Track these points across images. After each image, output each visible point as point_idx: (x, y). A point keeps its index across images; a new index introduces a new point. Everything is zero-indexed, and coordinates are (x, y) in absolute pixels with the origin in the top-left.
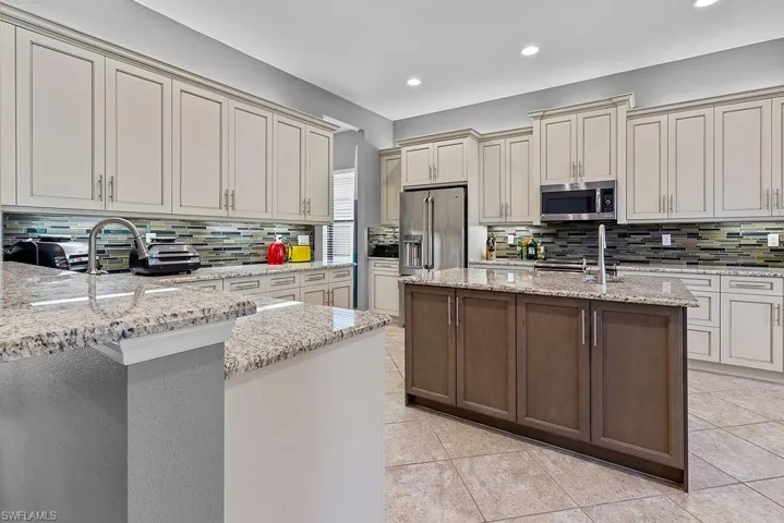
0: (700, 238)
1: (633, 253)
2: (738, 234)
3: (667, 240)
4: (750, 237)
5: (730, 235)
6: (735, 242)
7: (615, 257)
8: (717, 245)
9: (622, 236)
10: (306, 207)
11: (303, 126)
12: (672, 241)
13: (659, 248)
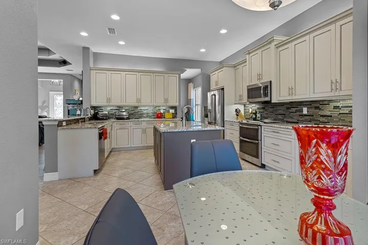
0: (320, 109)
1: (292, 118)
2: (339, 107)
3: (305, 111)
4: (345, 109)
5: (335, 107)
6: (337, 112)
7: (285, 119)
8: (328, 113)
9: (288, 108)
10: (166, 100)
11: (165, 75)
12: (308, 111)
13: (302, 115)
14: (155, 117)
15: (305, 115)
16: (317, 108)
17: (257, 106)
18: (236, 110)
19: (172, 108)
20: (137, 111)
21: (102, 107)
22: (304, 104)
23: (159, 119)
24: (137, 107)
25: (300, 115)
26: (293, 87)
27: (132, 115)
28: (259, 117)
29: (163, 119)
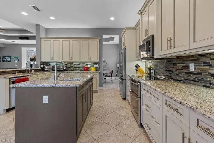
0: (211, 66)
1: (178, 75)
3: (192, 67)
9: (175, 64)
10: (90, 58)
11: (89, 40)
12: (195, 68)
13: (188, 73)
14: (84, 70)
15: (192, 73)
16: (206, 64)
17: (153, 62)
18: (136, 65)
19: (96, 63)
20: (72, 65)
21: (50, 63)
22: (191, 59)
23: (86, 72)
24: (72, 63)
25: (186, 73)
26: (172, 38)
27: (69, 69)
28: (152, 73)
29: (89, 72)
